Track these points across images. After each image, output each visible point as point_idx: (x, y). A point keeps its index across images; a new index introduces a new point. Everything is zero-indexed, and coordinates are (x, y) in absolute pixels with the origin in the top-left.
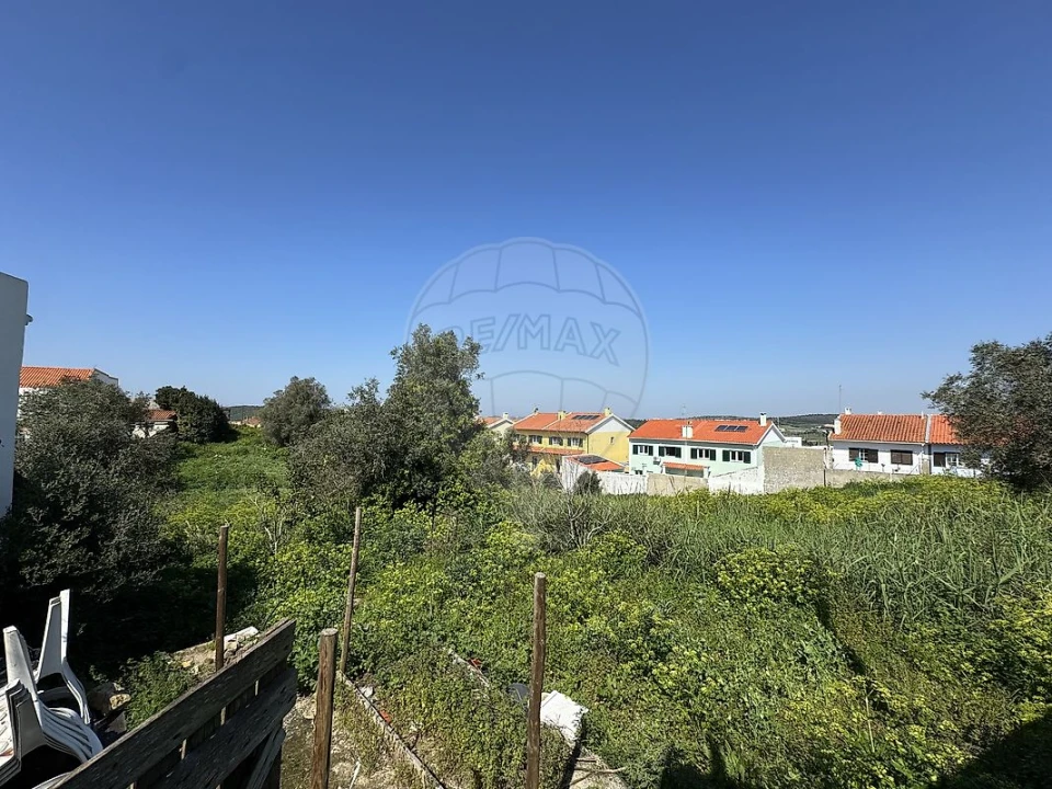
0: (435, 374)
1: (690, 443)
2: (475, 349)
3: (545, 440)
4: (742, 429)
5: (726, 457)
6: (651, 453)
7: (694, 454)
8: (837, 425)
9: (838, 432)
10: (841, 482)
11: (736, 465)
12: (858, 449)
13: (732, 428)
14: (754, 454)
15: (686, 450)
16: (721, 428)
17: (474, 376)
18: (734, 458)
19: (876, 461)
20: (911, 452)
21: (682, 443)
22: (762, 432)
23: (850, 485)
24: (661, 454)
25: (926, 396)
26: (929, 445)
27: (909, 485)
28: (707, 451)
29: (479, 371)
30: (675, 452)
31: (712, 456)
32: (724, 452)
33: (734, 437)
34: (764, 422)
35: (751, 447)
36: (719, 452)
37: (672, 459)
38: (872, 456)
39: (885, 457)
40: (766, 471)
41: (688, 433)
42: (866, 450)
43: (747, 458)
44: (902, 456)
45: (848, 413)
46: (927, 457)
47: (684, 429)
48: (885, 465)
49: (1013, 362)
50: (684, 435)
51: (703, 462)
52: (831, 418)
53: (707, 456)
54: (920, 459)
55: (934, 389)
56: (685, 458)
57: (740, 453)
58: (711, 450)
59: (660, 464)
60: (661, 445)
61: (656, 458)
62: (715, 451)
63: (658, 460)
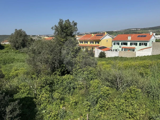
1: (130, 41)
3: (89, 43)
4: (145, 36)
5: (140, 45)
6: (119, 44)
7: (131, 44)
11: (143, 47)
13: (142, 36)
14: (148, 43)
15: (129, 43)
16: (139, 36)
18: (142, 45)
21: (128, 41)
24: (122, 44)
28: (135, 43)
30: (126, 44)
31: (136, 44)
32: (140, 43)
33: (143, 39)
35: (148, 42)
37: (125, 46)
43: (146, 45)
47: (129, 37)
50: (128, 39)
51: (133, 46)
53: (135, 45)
56: (129, 45)
57: (144, 43)
58: (136, 43)
59: (121, 47)
60: (122, 42)
61: (120, 46)
62: (137, 43)
63: (121, 46)
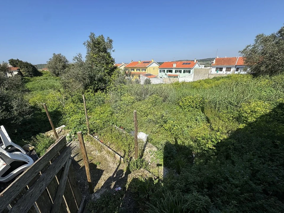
0: (99, 51)
1: (175, 69)
2: (111, 41)
3: (135, 70)
4: (189, 64)
5: (184, 72)
6: (164, 72)
7: (176, 72)
8: (214, 61)
9: (214, 63)
10: (212, 77)
11: (187, 74)
12: (218, 68)
13: (187, 64)
14: (192, 71)
15: (174, 71)
16: (184, 64)
17: (112, 51)
18: (186, 72)
19: (222, 71)
20: (231, 68)
21: (173, 69)
22: (195, 64)
23: (214, 78)
24: (167, 72)
25: (240, 52)
26: (236, 66)
27: (228, 77)
29: (113, 49)
30: (171, 71)
31: (180, 72)
33: (187, 66)
34: (195, 61)
35: (191, 69)
36: (183, 71)
37: (170, 73)
38: (221, 69)
39: (224, 70)
40: (194, 75)
41: (175, 66)
42: (220, 68)
43: (189, 72)
44: (228, 69)
45: (218, 57)
46: (234, 69)
47: (174, 64)
48: (224, 72)
49: (266, 40)
50: (174, 67)
51: (178, 74)
52: (213, 59)
53: (179, 72)
54: (233, 69)
55: (242, 50)
56: (174, 73)
57: (188, 71)
59: (167, 75)
60: (167, 70)
61: (166, 73)
62: (181, 70)
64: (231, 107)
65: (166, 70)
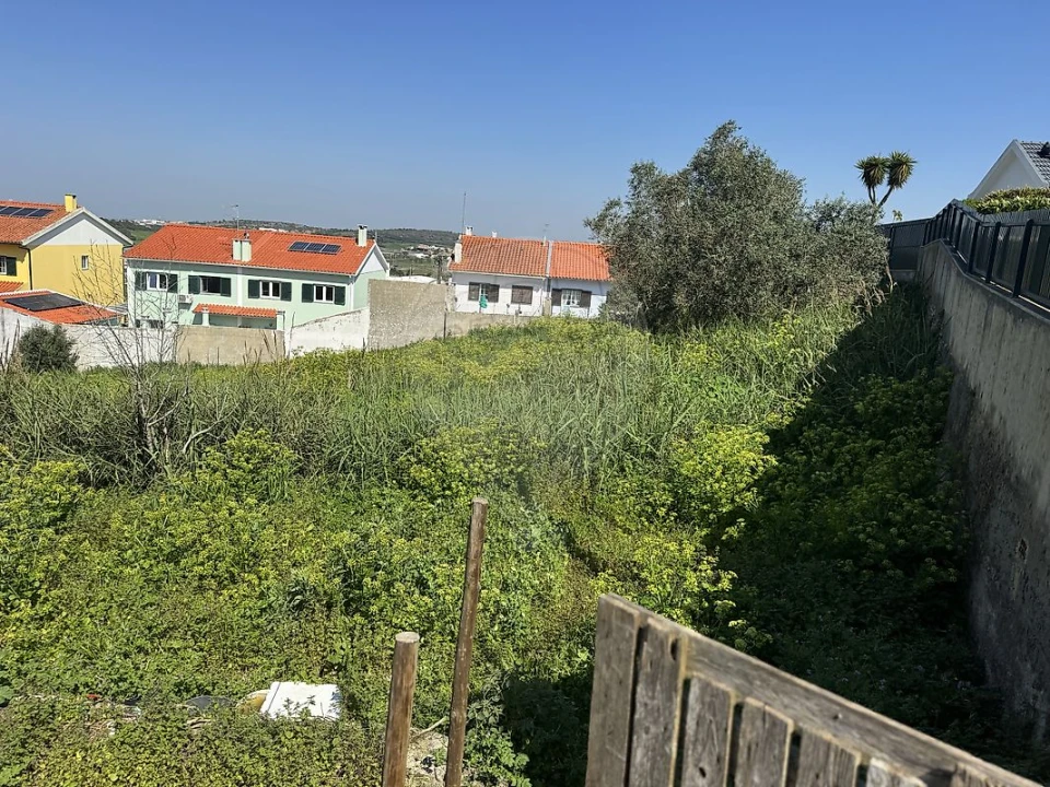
1: (246, 271)
4: (332, 249)
5: (307, 295)
6: (173, 288)
7: (253, 290)
8: (458, 249)
9: (458, 259)
10: (462, 328)
11: (324, 307)
12: (478, 284)
13: (315, 248)
14: (350, 290)
15: (240, 283)
16: (298, 247)
18: (319, 297)
19: (495, 299)
20: (531, 288)
21: (234, 270)
22: (359, 257)
24: (193, 289)
25: (588, 223)
27: (532, 330)
28: (276, 285)
30: (219, 286)
31: (284, 292)
32: (304, 285)
33: (322, 262)
34: (363, 242)
35: (347, 280)
36: (297, 287)
37: (216, 299)
38: (492, 292)
39: (505, 294)
40: (372, 317)
41: (243, 252)
43: (339, 296)
44: (522, 293)
47: (236, 246)
48: (504, 306)
50: (236, 256)
51: (268, 303)
52: (448, 239)
54: (540, 297)
55: (594, 216)
56: (239, 297)
57: (329, 290)
58: (283, 284)
59: (193, 308)
60: (193, 273)
61: (182, 297)
62: (290, 284)
63: (187, 301)
64: (634, 464)
65: (183, 277)
